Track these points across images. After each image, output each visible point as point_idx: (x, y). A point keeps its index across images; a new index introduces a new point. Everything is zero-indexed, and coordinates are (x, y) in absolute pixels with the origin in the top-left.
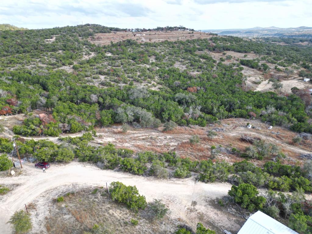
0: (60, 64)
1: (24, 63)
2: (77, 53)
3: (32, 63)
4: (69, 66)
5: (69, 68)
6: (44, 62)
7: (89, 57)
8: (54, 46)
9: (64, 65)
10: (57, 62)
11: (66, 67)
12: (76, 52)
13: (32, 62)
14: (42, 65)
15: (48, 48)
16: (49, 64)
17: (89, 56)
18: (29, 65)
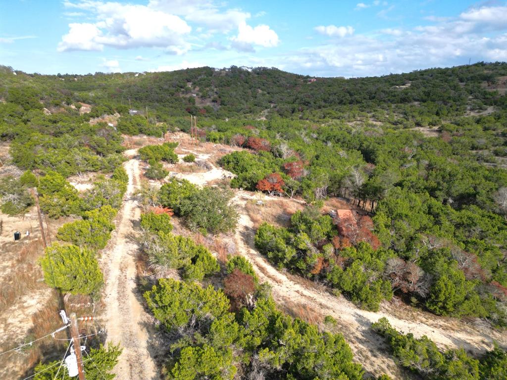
0: (411, 121)
1: (344, 118)
2: (451, 107)
3: (359, 118)
4: (430, 128)
5: (428, 131)
6: (380, 118)
7: (481, 114)
8: (406, 94)
9: (418, 124)
10: (406, 119)
11: (422, 129)
12: (449, 104)
13: (360, 116)
14: (374, 123)
15: (394, 96)
16: (390, 122)
17: (479, 112)
18: (352, 122)
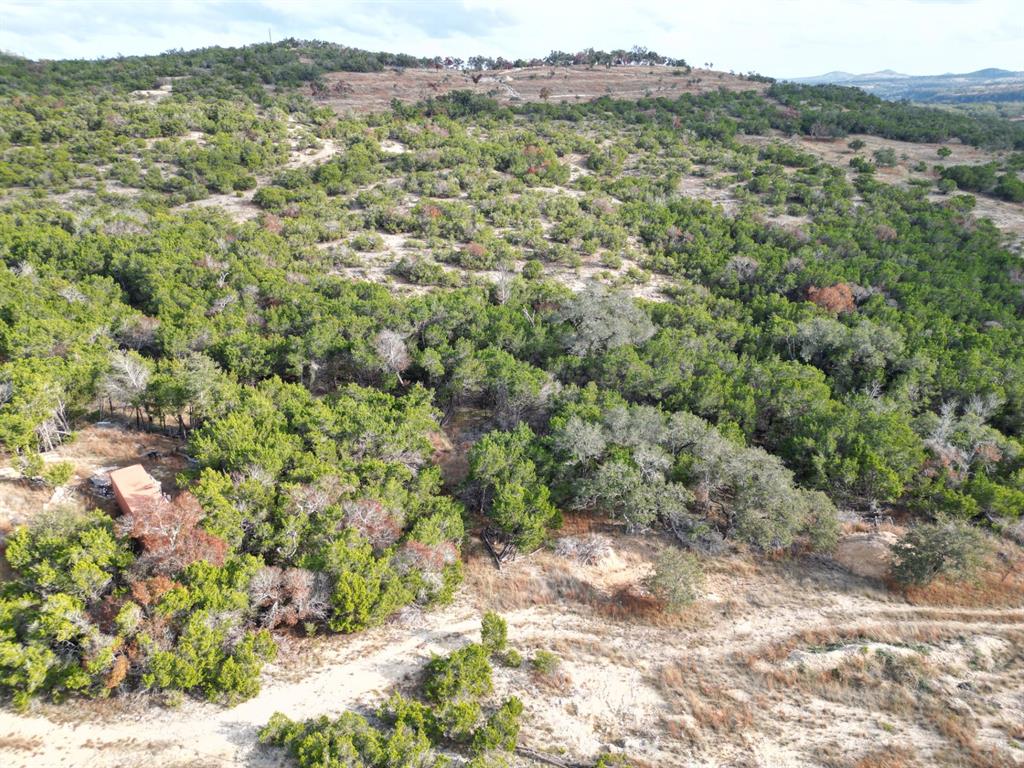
0: (197, 187)
1: (42, 183)
2: (264, 144)
3: (79, 182)
4: (239, 196)
5: (237, 203)
6: (131, 180)
7: (317, 157)
12: (259, 139)
15: (145, 120)
16: (154, 188)
17: (312, 154)
